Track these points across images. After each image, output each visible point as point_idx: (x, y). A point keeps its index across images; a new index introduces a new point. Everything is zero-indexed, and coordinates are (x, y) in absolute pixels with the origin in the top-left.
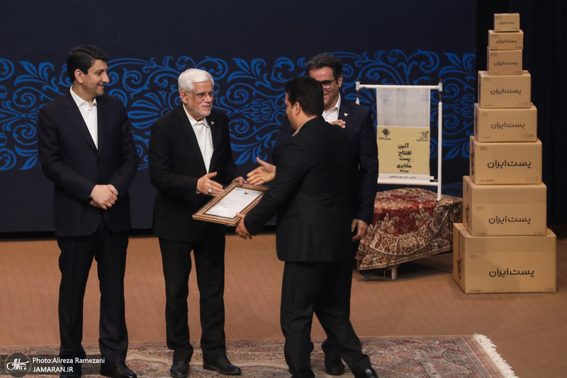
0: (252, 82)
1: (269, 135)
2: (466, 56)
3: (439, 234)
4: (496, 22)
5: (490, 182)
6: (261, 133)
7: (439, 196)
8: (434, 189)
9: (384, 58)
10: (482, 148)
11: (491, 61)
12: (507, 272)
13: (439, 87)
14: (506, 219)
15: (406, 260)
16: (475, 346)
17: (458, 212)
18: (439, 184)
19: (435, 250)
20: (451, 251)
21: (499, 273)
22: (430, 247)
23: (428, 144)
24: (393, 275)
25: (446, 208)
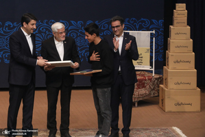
0: (78, 30)
1: (84, 51)
2: (160, 21)
3: (153, 89)
4: (177, 7)
5: (174, 69)
6: (81, 50)
7: (153, 74)
8: (152, 72)
9: (129, 22)
10: (172, 55)
11: (175, 22)
12: (182, 104)
13: (154, 32)
14: (181, 83)
15: (141, 99)
16: (174, 131)
17: (161, 81)
18: (153, 69)
19: (152, 95)
20: (158, 96)
21: (178, 104)
22: (150, 94)
23: (149, 54)
24: (136, 105)
25: (156, 79)
